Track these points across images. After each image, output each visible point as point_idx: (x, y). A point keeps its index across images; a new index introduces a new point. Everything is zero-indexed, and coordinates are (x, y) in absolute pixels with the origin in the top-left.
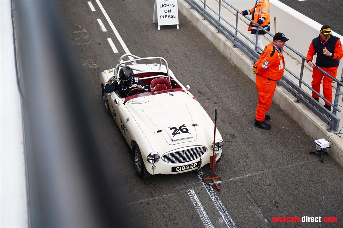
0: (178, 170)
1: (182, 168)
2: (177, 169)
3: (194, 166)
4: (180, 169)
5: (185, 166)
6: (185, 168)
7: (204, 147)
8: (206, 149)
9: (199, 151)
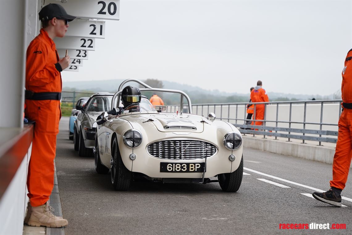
0: (170, 169)
1: (175, 167)
2: (168, 167)
3: (195, 167)
4: (172, 167)
5: (181, 164)
6: (182, 167)
7: (213, 145)
8: (215, 149)
9: (204, 149)
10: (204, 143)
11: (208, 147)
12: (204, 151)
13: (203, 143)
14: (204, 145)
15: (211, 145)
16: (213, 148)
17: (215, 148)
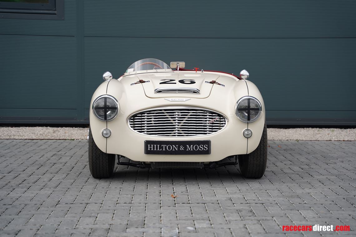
7: (222, 116)
8: (225, 121)
9: (209, 121)
10: (209, 113)
11: (215, 118)
12: (209, 123)
13: (206, 113)
14: (210, 116)
15: (219, 115)
16: (222, 119)
17: (225, 119)
